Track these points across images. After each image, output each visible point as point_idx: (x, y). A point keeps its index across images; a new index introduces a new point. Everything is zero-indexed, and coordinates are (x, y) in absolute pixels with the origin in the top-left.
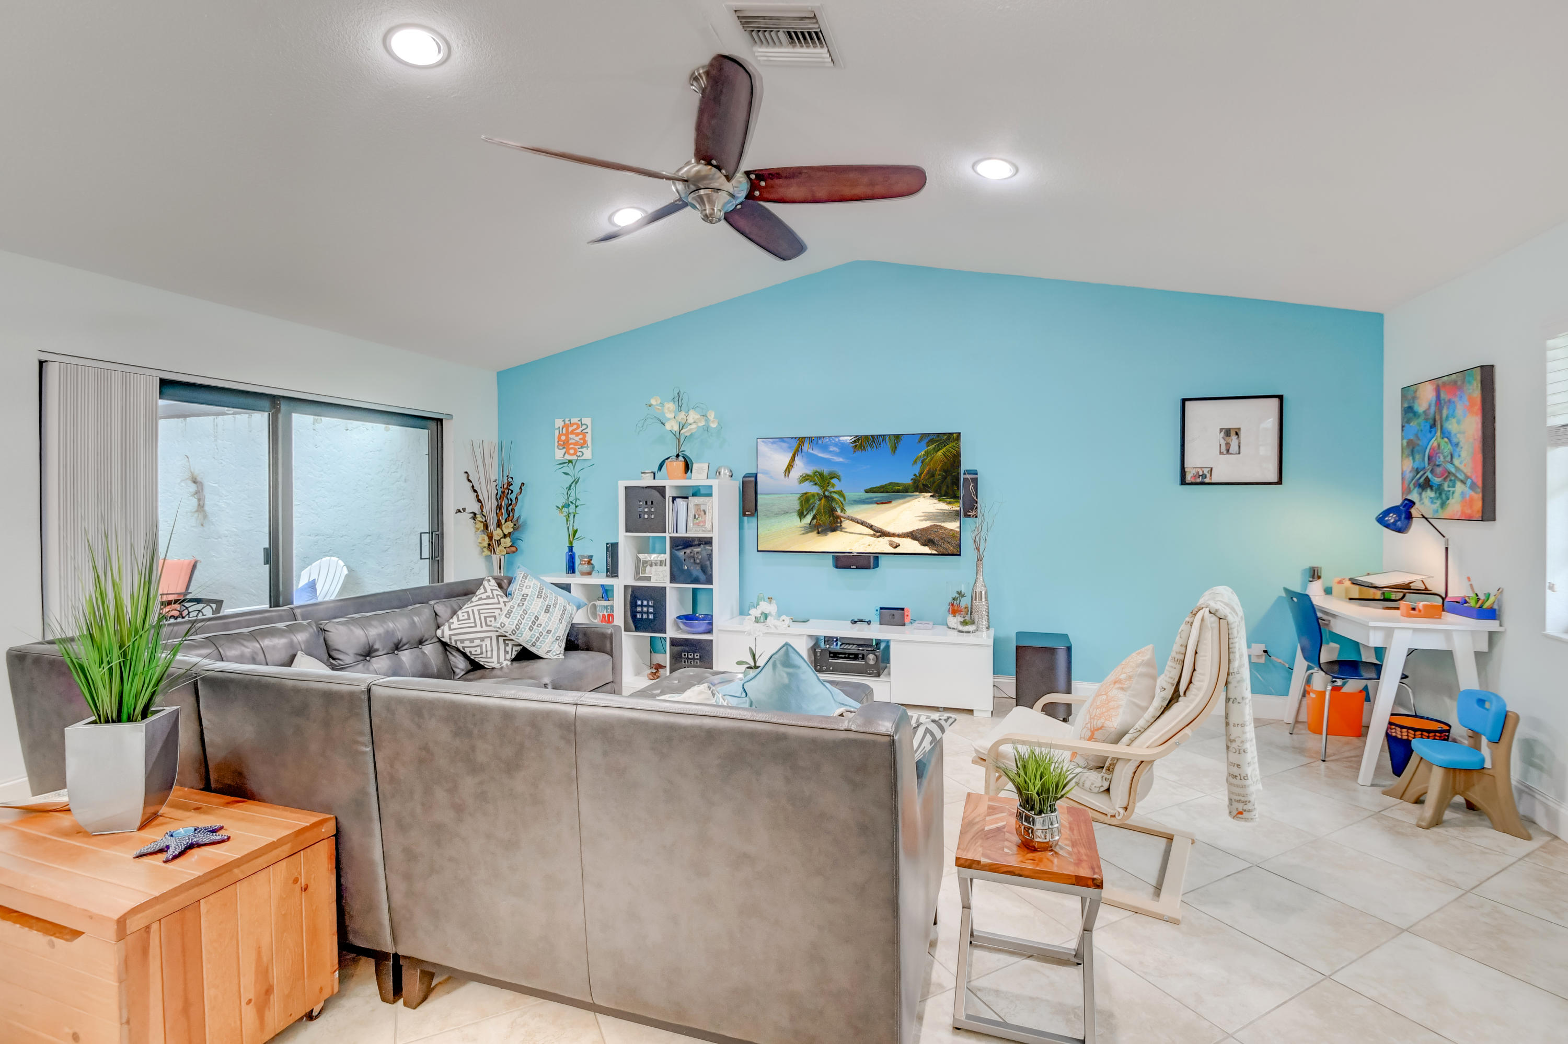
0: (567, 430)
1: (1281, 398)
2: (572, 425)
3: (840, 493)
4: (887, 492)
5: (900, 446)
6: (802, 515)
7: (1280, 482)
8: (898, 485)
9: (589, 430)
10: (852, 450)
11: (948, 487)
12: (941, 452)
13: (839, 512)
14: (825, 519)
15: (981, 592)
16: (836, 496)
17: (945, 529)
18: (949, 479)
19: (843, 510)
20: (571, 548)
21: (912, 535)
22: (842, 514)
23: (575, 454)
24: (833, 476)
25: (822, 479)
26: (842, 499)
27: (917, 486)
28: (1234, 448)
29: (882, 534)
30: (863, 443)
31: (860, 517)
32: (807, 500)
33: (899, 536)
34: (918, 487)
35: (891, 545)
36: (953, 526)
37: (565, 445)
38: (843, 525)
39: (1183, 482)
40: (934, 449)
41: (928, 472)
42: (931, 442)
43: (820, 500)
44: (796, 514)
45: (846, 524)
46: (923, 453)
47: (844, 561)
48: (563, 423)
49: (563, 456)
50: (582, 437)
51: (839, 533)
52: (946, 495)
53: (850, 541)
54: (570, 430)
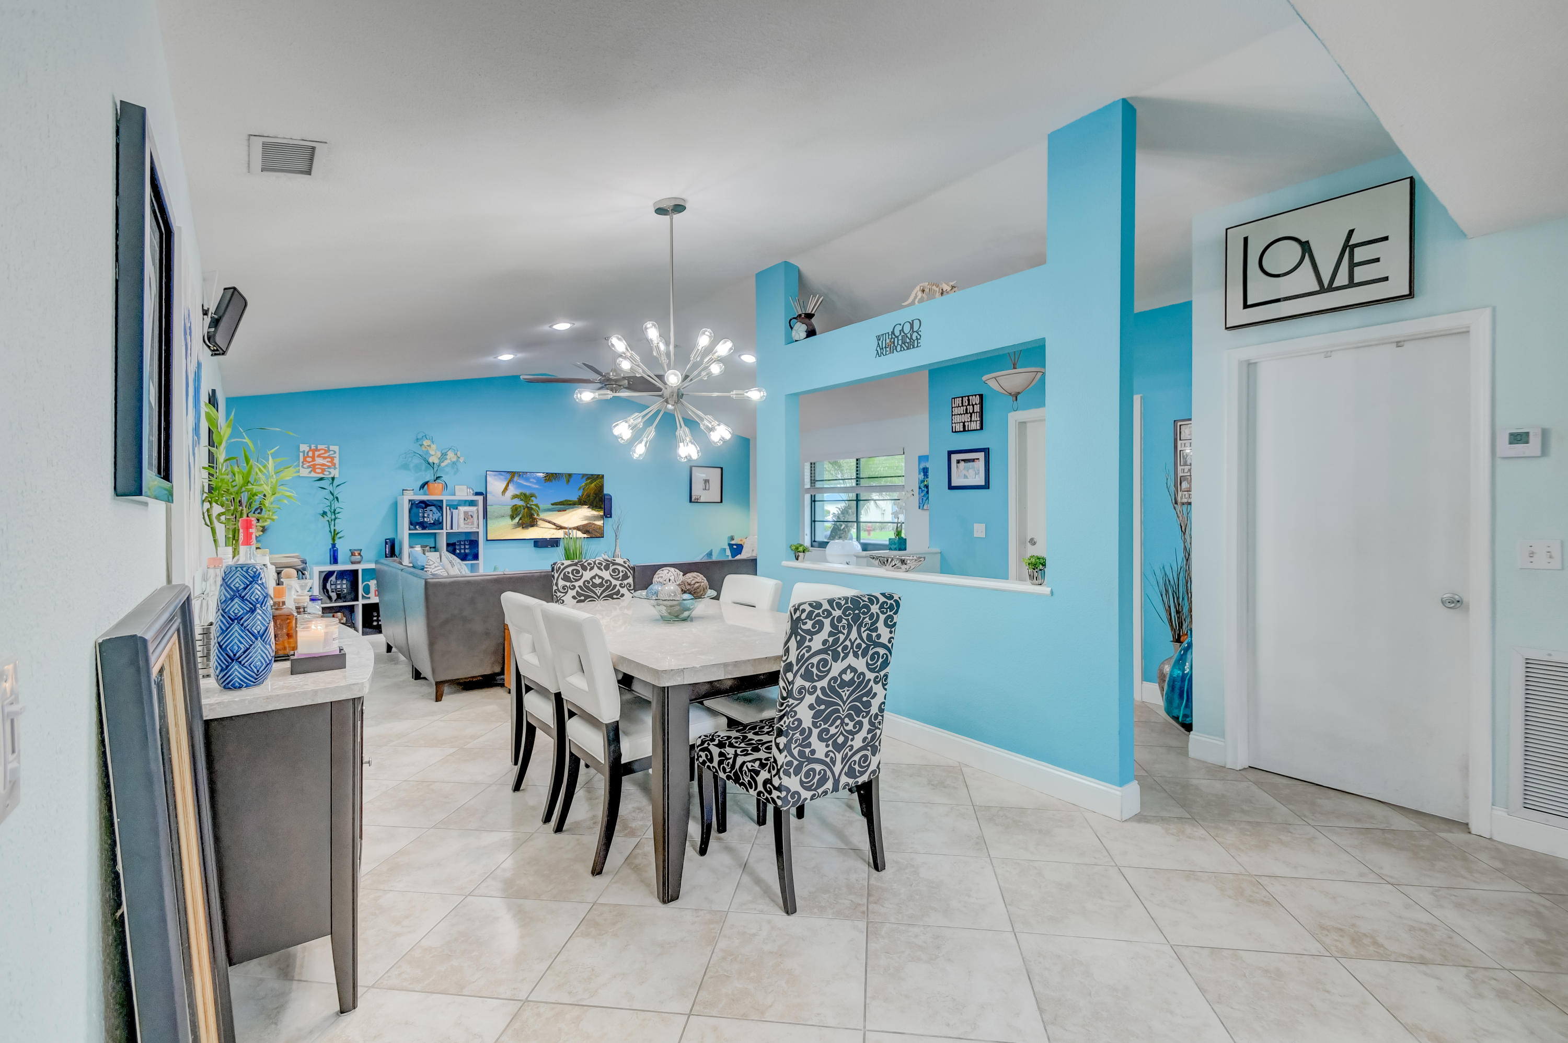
0: (314, 454)
1: (722, 468)
2: (317, 450)
3: (537, 505)
4: (564, 505)
5: (571, 480)
6: (512, 518)
7: (721, 502)
8: (570, 501)
9: (337, 455)
10: (544, 481)
11: (597, 503)
12: (593, 485)
13: (535, 516)
14: (527, 520)
15: (618, 555)
16: (533, 506)
17: (595, 524)
18: (597, 499)
19: (538, 515)
20: (334, 545)
21: (578, 528)
22: (537, 517)
23: (322, 473)
24: (532, 495)
25: (526, 497)
26: (537, 509)
27: (581, 502)
28: (707, 488)
29: (561, 528)
30: (551, 477)
31: (548, 518)
32: (516, 509)
33: (571, 528)
35: (565, 533)
36: (600, 523)
37: (311, 466)
38: (538, 523)
39: (691, 501)
40: (590, 482)
41: (586, 495)
42: (588, 478)
43: (524, 509)
44: (509, 517)
45: (540, 522)
46: (584, 484)
47: (539, 544)
48: (308, 448)
49: (310, 472)
50: (329, 460)
51: (535, 527)
52: (596, 507)
53: (542, 531)
54: (317, 453)
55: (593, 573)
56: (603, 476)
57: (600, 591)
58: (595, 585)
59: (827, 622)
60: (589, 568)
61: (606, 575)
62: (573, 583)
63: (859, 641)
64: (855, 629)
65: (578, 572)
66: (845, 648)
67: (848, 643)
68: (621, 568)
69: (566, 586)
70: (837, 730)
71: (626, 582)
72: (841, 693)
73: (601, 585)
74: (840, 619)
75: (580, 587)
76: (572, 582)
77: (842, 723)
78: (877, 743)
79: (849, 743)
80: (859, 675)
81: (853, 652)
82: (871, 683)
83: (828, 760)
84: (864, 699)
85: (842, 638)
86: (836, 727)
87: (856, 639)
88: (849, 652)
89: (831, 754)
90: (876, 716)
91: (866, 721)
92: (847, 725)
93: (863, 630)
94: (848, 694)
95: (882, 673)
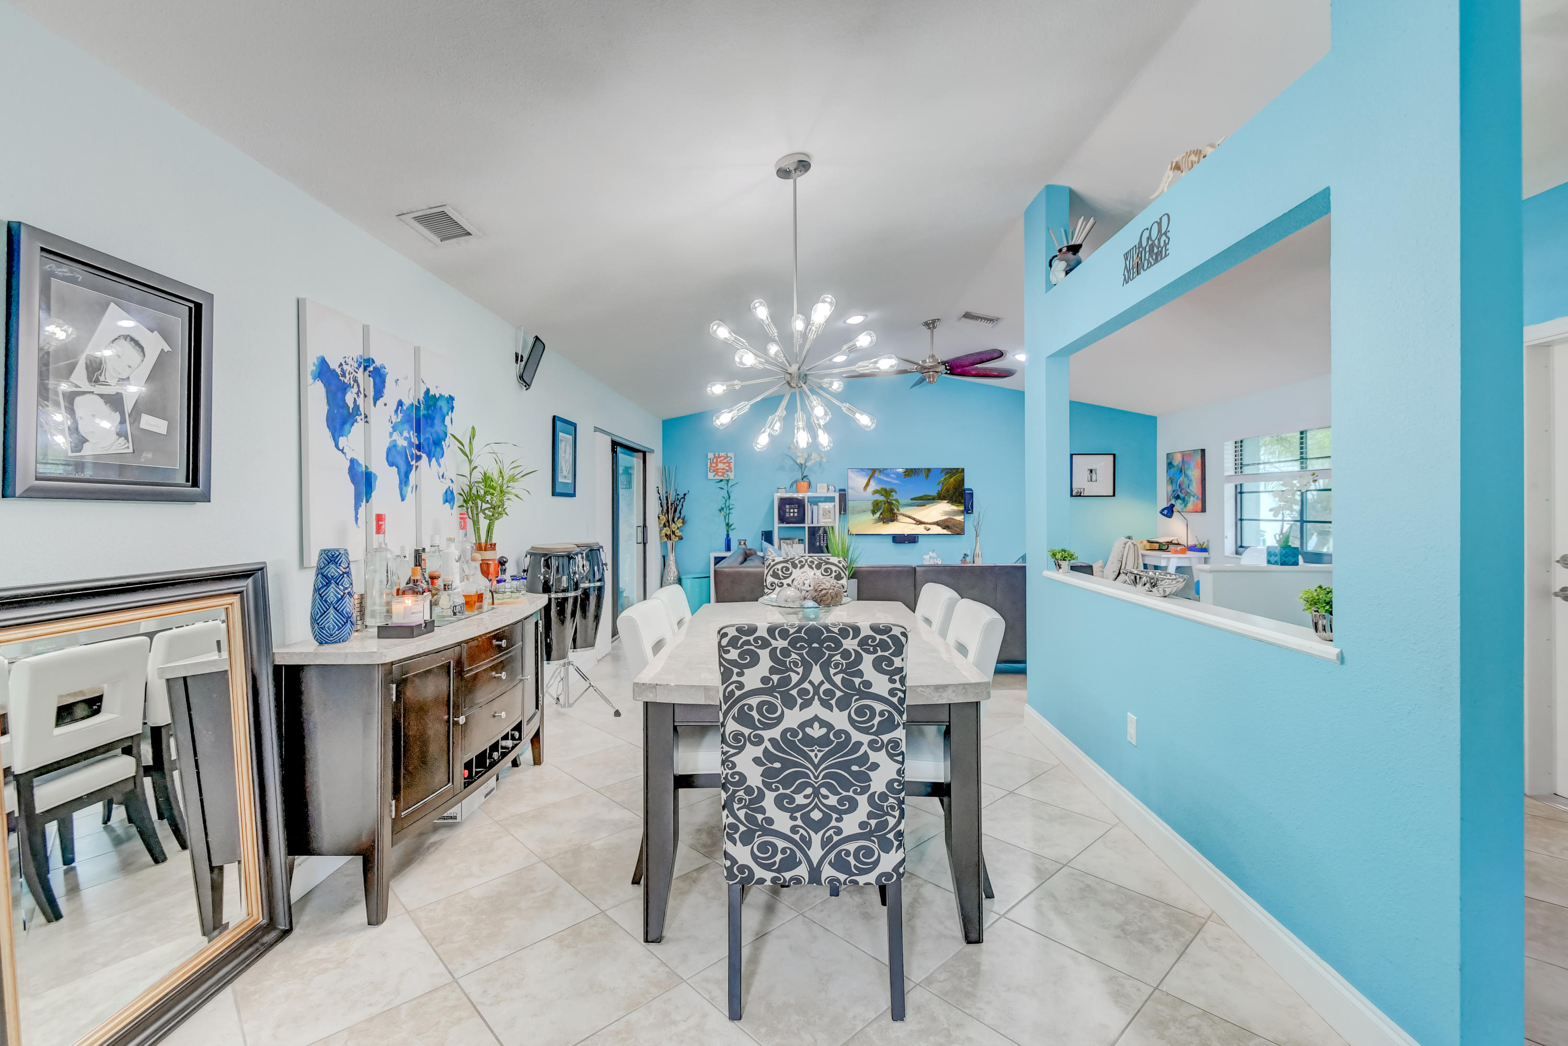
0: (717, 460)
1: (1114, 455)
2: (719, 457)
3: (896, 500)
4: (923, 500)
5: (930, 475)
6: (874, 512)
7: (1114, 495)
8: (929, 496)
9: (733, 460)
10: (903, 477)
11: (957, 497)
12: (953, 479)
13: (896, 511)
14: (888, 515)
15: (979, 553)
16: (894, 502)
17: (956, 520)
18: (957, 493)
19: (898, 510)
20: (728, 535)
21: (937, 524)
22: (898, 512)
23: (723, 476)
24: (892, 490)
25: (886, 493)
26: (898, 504)
28: (1094, 479)
29: (921, 523)
30: (910, 473)
31: (908, 513)
32: (877, 504)
33: (930, 524)
34: (941, 497)
35: (925, 529)
36: (960, 518)
37: (716, 471)
38: (898, 518)
39: (1072, 495)
40: (950, 476)
41: (946, 490)
42: (947, 473)
43: (885, 504)
44: (871, 511)
45: (900, 517)
46: (943, 478)
47: (898, 539)
48: (713, 456)
49: (714, 476)
50: (727, 465)
51: (895, 522)
52: (956, 501)
53: (901, 527)
54: (719, 460)
55: (803, 570)
56: (963, 470)
59: (764, 654)
60: (799, 566)
62: (781, 581)
63: (827, 686)
64: (817, 668)
65: (788, 569)
66: (805, 692)
67: (806, 685)
68: (834, 568)
69: (774, 583)
70: (808, 801)
72: (809, 751)
74: (785, 652)
75: (788, 584)
76: (780, 579)
77: (816, 793)
78: (891, 836)
79: (833, 823)
80: (838, 734)
81: (820, 699)
82: (865, 748)
83: (797, 837)
84: (855, 768)
85: (795, 678)
86: (806, 797)
87: (822, 683)
88: (813, 699)
89: (802, 831)
90: (883, 797)
91: (862, 800)
92: (826, 797)
93: (832, 671)
94: (820, 755)
95: (886, 738)
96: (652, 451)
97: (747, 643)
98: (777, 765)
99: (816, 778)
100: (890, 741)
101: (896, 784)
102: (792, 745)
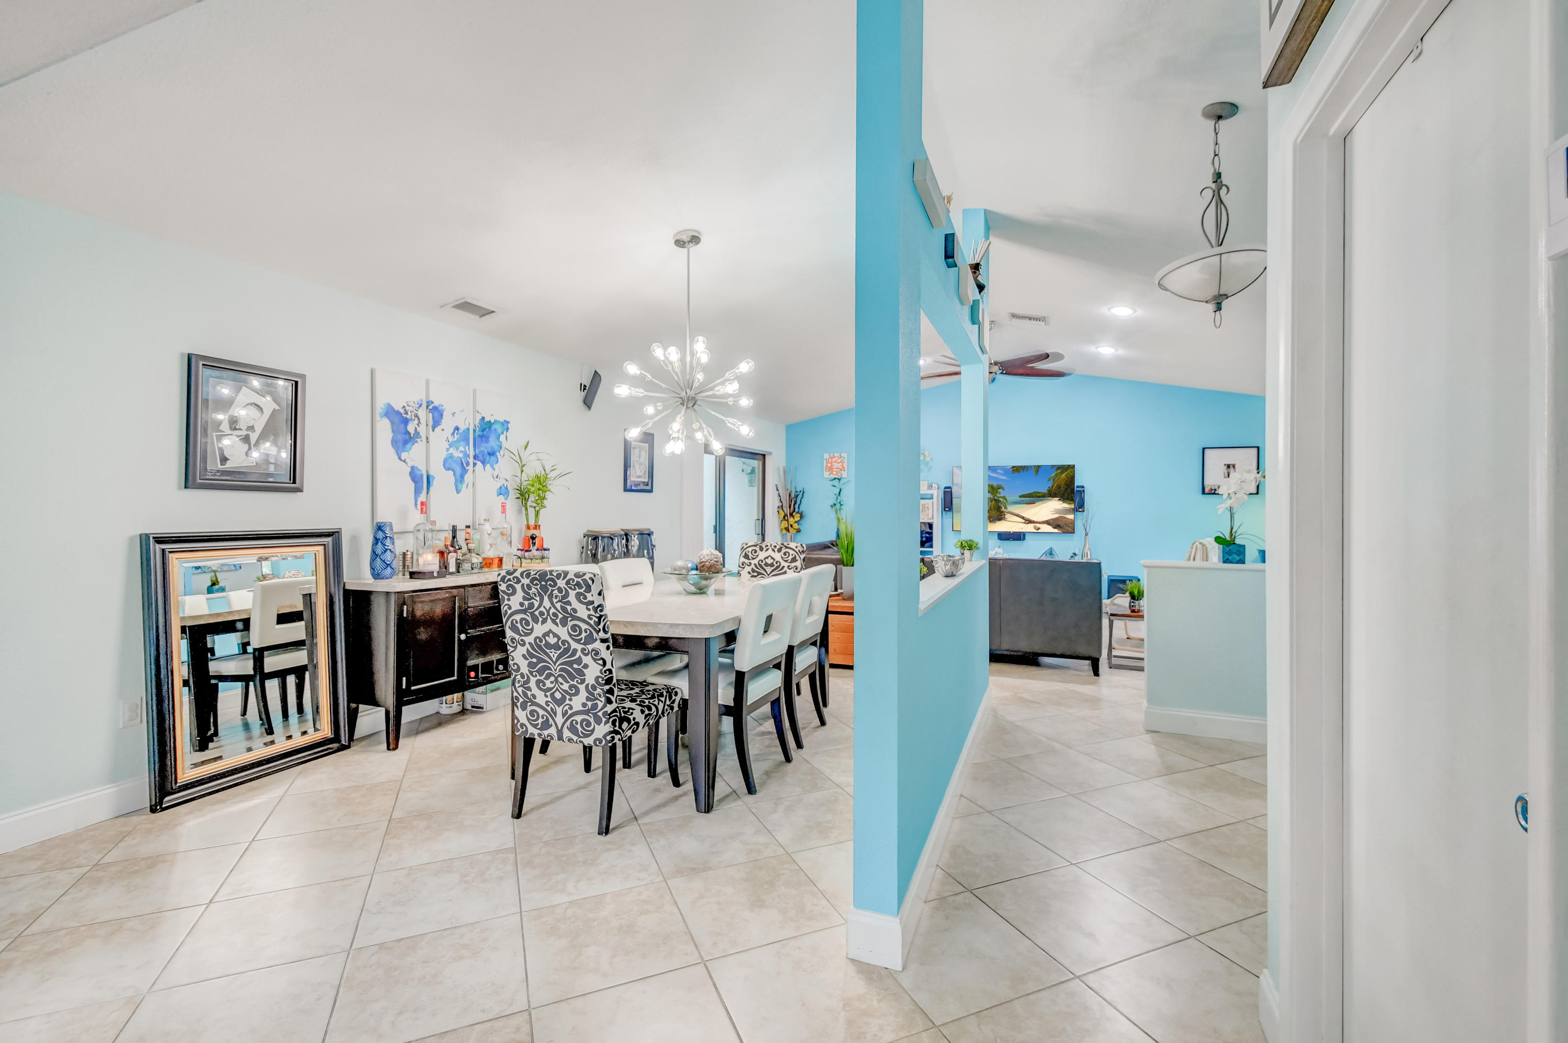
0: (832, 460)
1: (1258, 448)
2: (834, 457)
3: (1004, 498)
4: (1033, 497)
5: (1040, 471)
7: (1257, 493)
8: (1039, 493)
9: (846, 460)
10: (1011, 473)
11: (1068, 495)
12: (1063, 475)
13: (1003, 509)
14: (995, 513)
15: (1087, 553)
16: (1001, 499)
17: (1067, 518)
18: (1069, 490)
19: (1006, 508)
21: (1048, 522)
22: (1005, 510)
23: (837, 474)
24: (999, 487)
25: (996, 490)
26: (1005, 501)
28: (1231, 475)
29: (1030, 522)
30: (1017, 469)
31: (1016, 512)
33: (1040, 523)
34: (1051, 494)
35: (1035, 528)
36: (1071, 517)
37: (831, 469)
38: (1006, 517)
39: (1204, 493)
40: (1060, 472)
41: (1057, 486)
42: (1058, 470)
43: (992, 501)
45: (1008, 516)
46: (1054, 475)
47: (1004, 537)
48: (829, 457)
49: (829, 475)
50: (841, 464)
51: (1003, 521)
52: (1067, 499)
53: (1009, 525)
54: (834, 460)
55: (767, 554)
56: (1074, 466)
57: (770, 570)
58: (767, 565)
59: (518, 587)
60: (764, 549)
61: (778, 556)
63: (553, 610)
64: (546, 598)
65: (756, 552)
66: (542, 614)
67: (542, 609)
70: (553, 685)
71: (793, 565)
72: (549, 653)
73: (772, 565)
74: (529, 587)
75: (755, 565)
76: (749, 559)
77: (556, 680)
78: (600, 714)
79: (567, 702)
80: (564, 642)
81: (551, 618)
82: (579, 653)
83: (549, 709)
84: (575, 666)
85: (536, 604)
86: (552, 683)
87: (550, 608)
88: (547, 618)
89: (551, 705)
90: (594, 687)
91: (582, 687)
92: (562, 684)
93: (555, 601)
94: (556, 655)
95: (590, 647)
96: (770, 453)
97: (509, 580)
98: (534, 660)
99: (556, 670)
100: (593, 650)
101: (600, 680)
102: (539, 647)
